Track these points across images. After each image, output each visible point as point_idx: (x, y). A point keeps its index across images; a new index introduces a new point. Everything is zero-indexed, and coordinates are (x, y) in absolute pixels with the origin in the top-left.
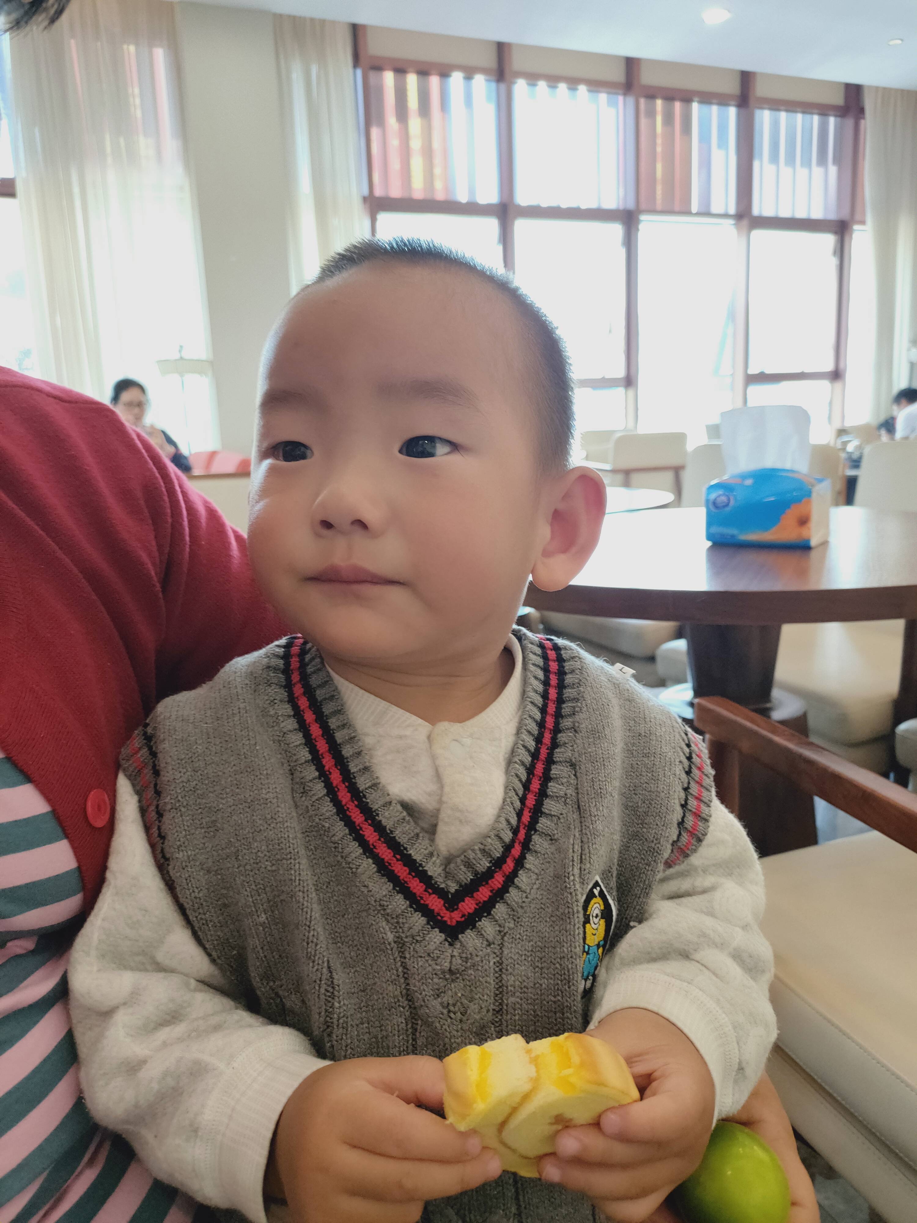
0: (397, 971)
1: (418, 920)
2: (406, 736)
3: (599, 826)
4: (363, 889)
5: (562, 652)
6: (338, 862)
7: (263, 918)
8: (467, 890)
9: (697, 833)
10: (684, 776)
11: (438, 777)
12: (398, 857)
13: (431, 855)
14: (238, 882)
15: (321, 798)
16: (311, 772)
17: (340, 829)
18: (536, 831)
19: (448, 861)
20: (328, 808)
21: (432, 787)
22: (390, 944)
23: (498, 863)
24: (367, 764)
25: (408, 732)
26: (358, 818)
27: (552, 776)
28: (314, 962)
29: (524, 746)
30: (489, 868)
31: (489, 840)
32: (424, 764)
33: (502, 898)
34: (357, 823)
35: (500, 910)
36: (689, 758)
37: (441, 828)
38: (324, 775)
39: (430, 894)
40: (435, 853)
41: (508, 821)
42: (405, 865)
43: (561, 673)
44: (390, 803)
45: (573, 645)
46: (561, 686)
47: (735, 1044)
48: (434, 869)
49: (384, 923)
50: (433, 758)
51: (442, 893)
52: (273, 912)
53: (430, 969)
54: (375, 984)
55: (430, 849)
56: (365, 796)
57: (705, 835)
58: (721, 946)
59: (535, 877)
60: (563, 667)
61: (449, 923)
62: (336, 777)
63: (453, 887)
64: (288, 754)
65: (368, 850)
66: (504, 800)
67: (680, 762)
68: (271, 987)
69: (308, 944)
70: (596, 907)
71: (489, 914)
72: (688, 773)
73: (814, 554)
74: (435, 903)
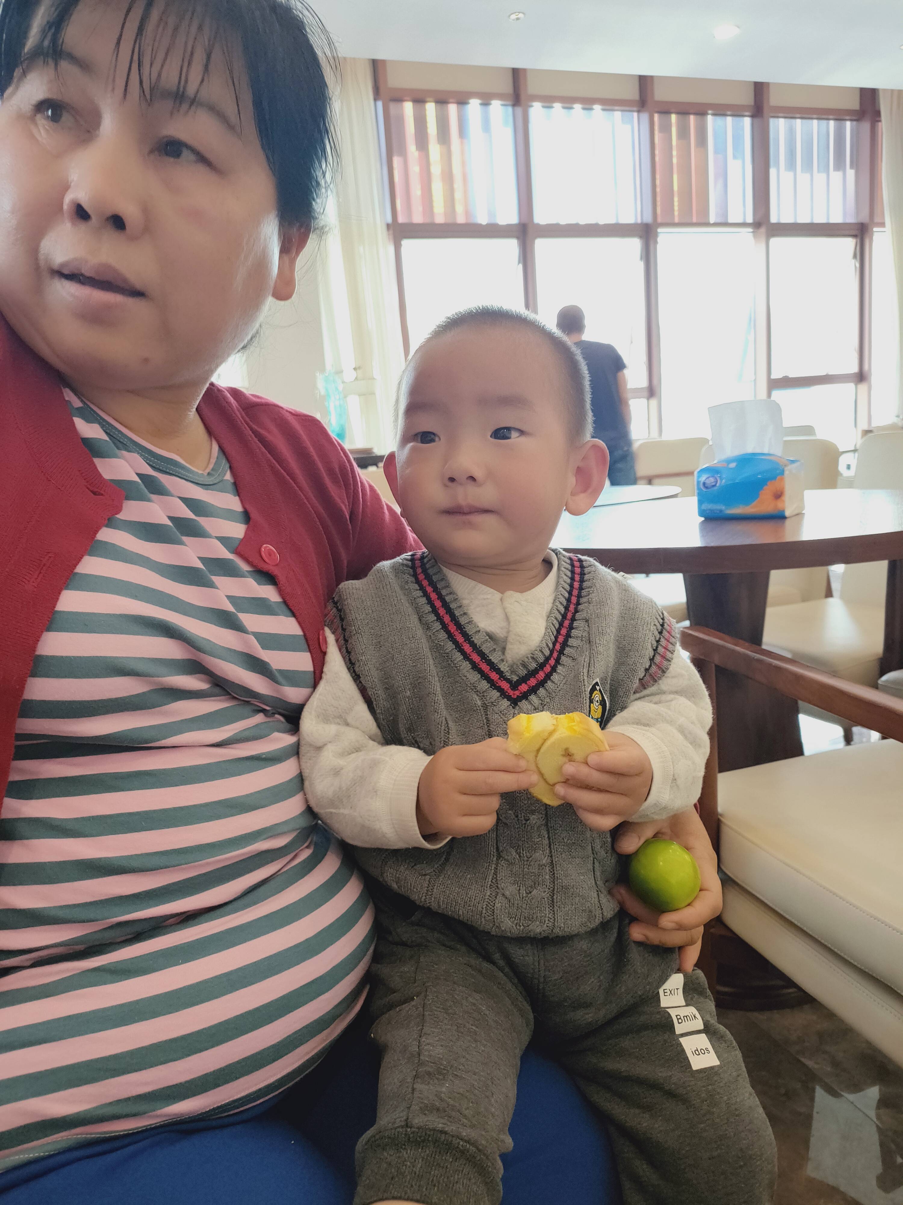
0: (483, 721)
1: (495, 694)
2: (487, 598)
3: (601, 649)
4: (463, 678)
5: (584, 563)
6: (449, 664)
7: (408, 693)
8: (524, 680)
9: (662, 667)
10: (656, 633)
11: (507, 618)
12: (484, 661)
13: (503, 660)
14: (394, 673)
15: (438, 631)
16: (432, 617)
17: (450, 646)
18: (564, 654)
19: (511, 666)
20: (443, 635)
21: (504, 624)
22: (479, 707)
23: (542, 666)
24: (465, 611)
25: (489, 597)
26: (460, 639)
27: (574, 627)
28: (438, 713)
29: (558, 610)
30: (536, 668)
31: (536, 652)
32: (499, 611)
33: (543, 686)
34: (460, 642)
35: (541, 691)
36: (662, 625)
37: (509, 646)
38: (439, 618)
39: (502, 681)
40: (505, 660)
41: (547, 645)
42: (487, 665)
43: (582, 574)
44: (479, 631)
45: (591, 559)
46: (582, 581)
47: (671, 764)
48: (504, 667)
49: (476, 696)
50: (504, 609)
51: (509, 681)
52: (414, 690)
53: (501, 719)
54: (470, 731)
55: (502, 657)
56: (464, 628)
57: (667, 669)
58: (671, 722)
59: (563, 677)
60: (584, 571)
61: (512, 696)
62: (447, 619)
63: (515, 678)
64: (417, 609)
65: (466, 657)
66: (545, 634)
67: (655, 625)
68: (412, 736)
69: (434, 703)
70: (597, 696)
71: (536, 693)
72: (660, 633)
73: (788, 522)
74: (505, 685)
